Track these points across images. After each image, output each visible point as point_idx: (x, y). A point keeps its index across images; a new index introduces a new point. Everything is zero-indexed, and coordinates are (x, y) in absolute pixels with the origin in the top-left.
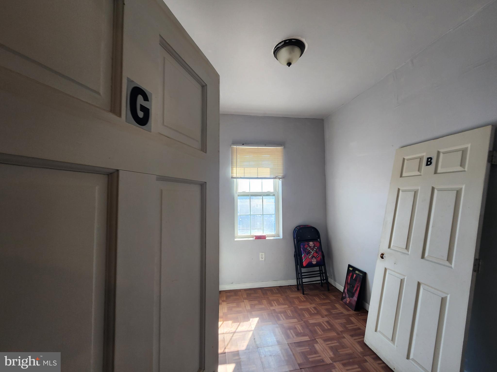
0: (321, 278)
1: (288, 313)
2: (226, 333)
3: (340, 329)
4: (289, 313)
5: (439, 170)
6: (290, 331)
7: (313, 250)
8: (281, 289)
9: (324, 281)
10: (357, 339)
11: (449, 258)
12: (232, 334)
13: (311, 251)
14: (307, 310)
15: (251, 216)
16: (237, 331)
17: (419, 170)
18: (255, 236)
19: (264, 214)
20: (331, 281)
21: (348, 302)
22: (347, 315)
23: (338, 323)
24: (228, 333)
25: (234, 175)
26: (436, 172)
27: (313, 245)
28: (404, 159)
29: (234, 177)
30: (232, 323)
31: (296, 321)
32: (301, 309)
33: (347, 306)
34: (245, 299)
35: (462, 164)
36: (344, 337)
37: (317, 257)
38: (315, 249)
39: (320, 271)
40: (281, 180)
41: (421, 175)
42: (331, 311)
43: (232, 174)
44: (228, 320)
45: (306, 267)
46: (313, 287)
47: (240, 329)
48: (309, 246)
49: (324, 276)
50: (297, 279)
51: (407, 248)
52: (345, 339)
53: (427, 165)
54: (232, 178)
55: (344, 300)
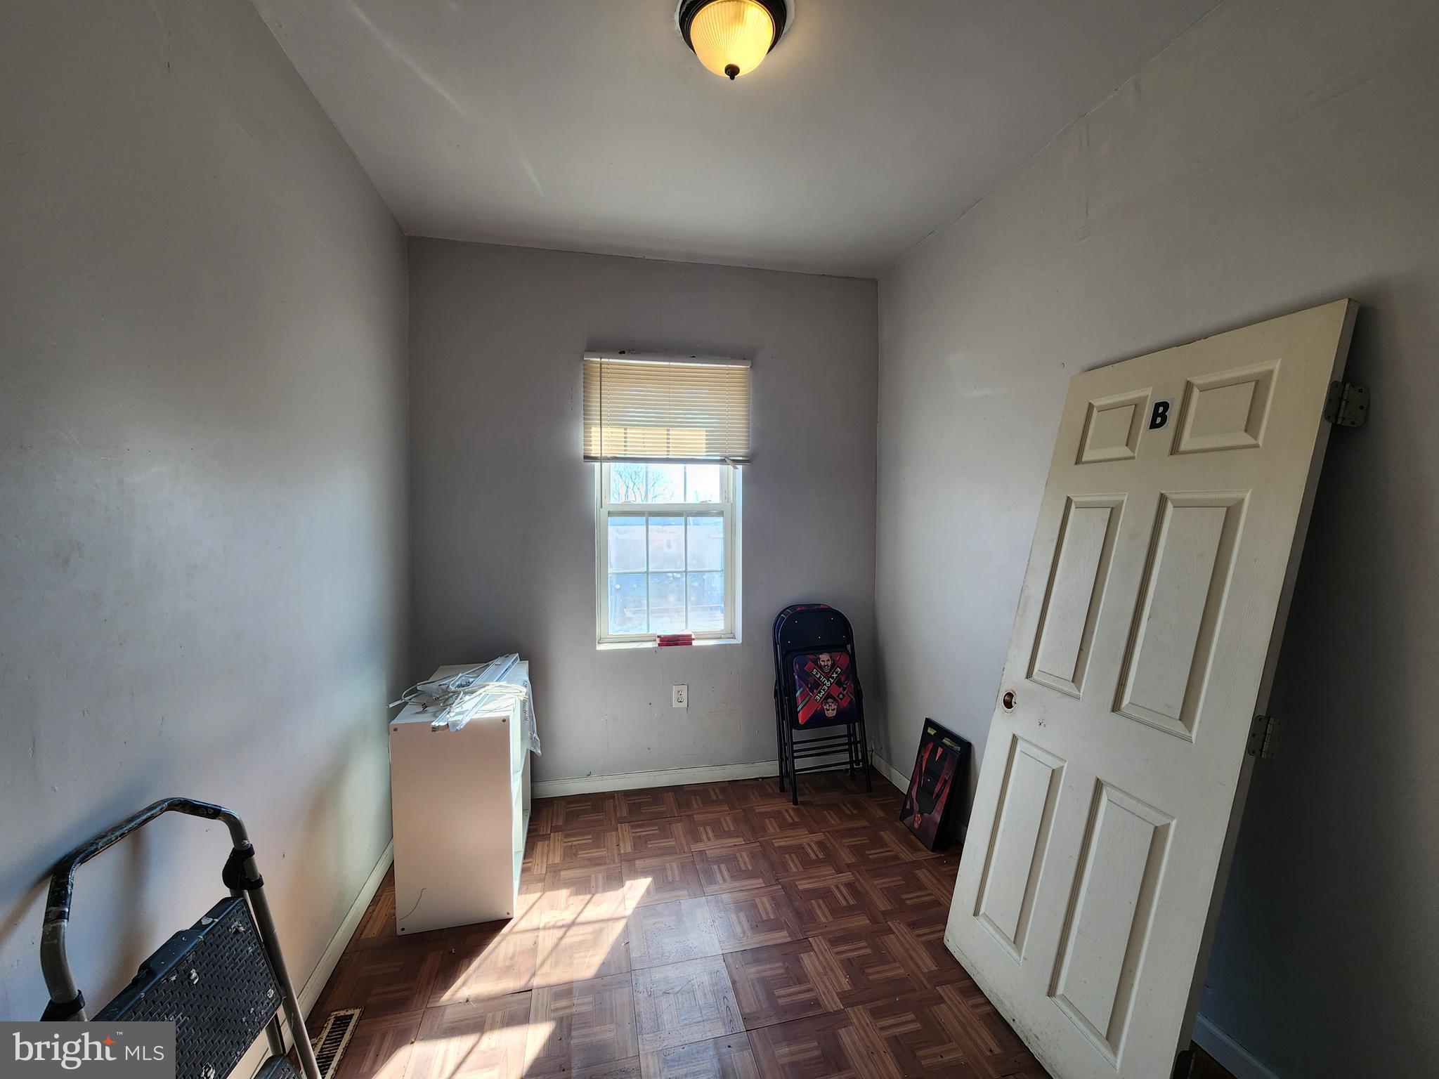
0: (851, 757)
1: (741, 861)
2: (545, 928)
3: (882, 905)
4: (745, 860)
5: (1185, 444)
6: (738, 916)
7: (828, 677)
8: (732, 791)
9: (859, 765)
10: (924, 935)
11: (1186, 715)
12: (563, 930)
13: (823, 679)
14: (799, 851)
15: (649, 577)
16: (582, 918)
17: (1129, 442)
18: (658, 637)
19: (689, 569)
20: (879, 762)
21: (916, 825)
22: (910, 862)
23: (877, 891)
24: (549, 928)
25: (594, 451)
26: (1174, 450)
27: (830, 663)
28: (1091, 407)
29: (593, 455)
30: (570, 896)
31: (761, 886)
32: (780, 847)
33: (912, 837)
34: (622, 821)
35: (1251, 426)
36: (890, 931)
37: (841, 696)
38: (835, 675)
39: (849, 735)
40: (740, 467)
41: (1133, 458)
42: (868, 852)
43: (585, 445)
44: (558, 888)
45: (808, 725)
46: (828, 780)
47: (592, 912)
48: (817, 664)
49: (859, 749)
50: (781, 760)
51: (1076, 678)
52: (892, 936)
53: (1153, 425)
54: (587, 458)
55: (908, 820)
